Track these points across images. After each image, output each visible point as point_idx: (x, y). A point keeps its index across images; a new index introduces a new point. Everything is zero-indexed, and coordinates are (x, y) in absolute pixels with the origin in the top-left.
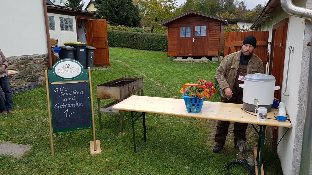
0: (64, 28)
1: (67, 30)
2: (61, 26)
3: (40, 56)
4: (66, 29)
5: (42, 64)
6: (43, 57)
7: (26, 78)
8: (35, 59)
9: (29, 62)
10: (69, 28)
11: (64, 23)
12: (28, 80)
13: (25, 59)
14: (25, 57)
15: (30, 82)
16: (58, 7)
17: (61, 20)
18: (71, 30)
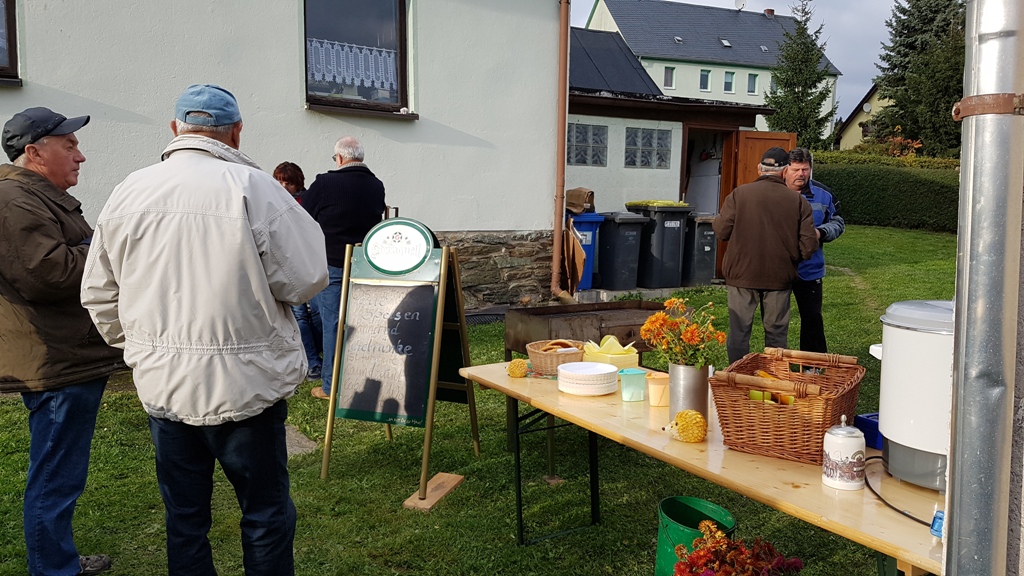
0: (638, 160)
1: (646, 164)
2: (626, 152)
3: (530, 234)
4: (643, 162)
5: (533, 258)
6: (537, 239)
7: (481, 291)
8: (514, 243)
9: (494, 251)
10: (654, 159)
11: (640, 143)
12: (488, 299)
13: (487, 240)
14: (486, 234)
15: (490, 304)
16: (623, 97)
17: (631, 135)
18: (659, 166)
